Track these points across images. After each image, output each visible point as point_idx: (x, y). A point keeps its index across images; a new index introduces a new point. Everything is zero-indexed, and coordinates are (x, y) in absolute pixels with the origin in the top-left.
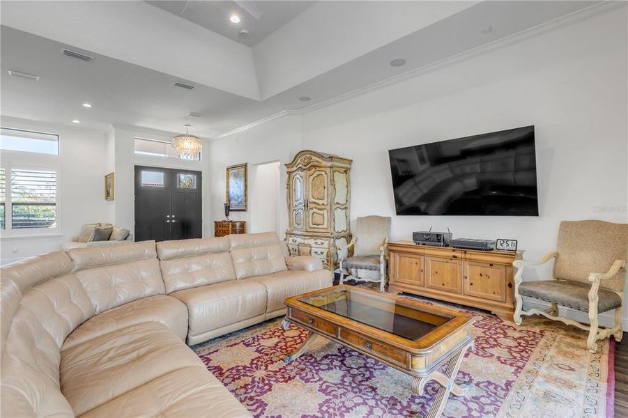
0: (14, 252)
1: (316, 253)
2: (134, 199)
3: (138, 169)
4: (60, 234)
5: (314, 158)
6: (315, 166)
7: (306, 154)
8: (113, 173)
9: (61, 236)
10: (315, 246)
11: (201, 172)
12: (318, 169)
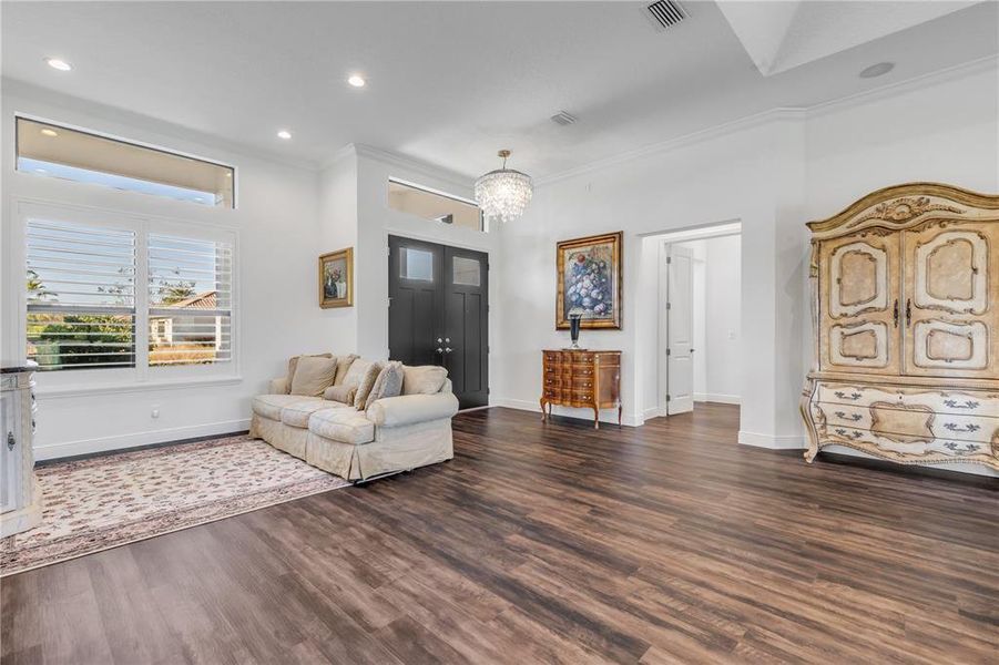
0: (153, 417)
1: (951, 427)
2: (388, 305)
3: (395, 243)
4: (239, 377)
5: (935, 201)
6: (941, 222)
7: (904, 193)
8: (351, 249)
9: (240, 381)
10: (948, 409)
11: (487, 254)
12: (951, 226)
